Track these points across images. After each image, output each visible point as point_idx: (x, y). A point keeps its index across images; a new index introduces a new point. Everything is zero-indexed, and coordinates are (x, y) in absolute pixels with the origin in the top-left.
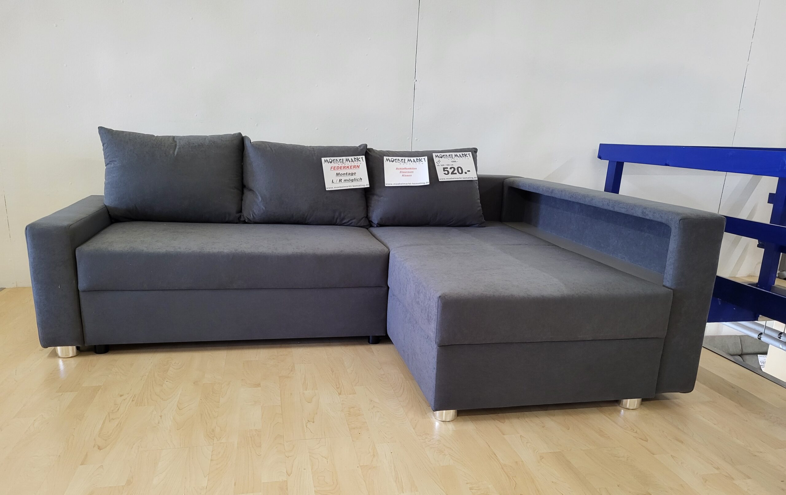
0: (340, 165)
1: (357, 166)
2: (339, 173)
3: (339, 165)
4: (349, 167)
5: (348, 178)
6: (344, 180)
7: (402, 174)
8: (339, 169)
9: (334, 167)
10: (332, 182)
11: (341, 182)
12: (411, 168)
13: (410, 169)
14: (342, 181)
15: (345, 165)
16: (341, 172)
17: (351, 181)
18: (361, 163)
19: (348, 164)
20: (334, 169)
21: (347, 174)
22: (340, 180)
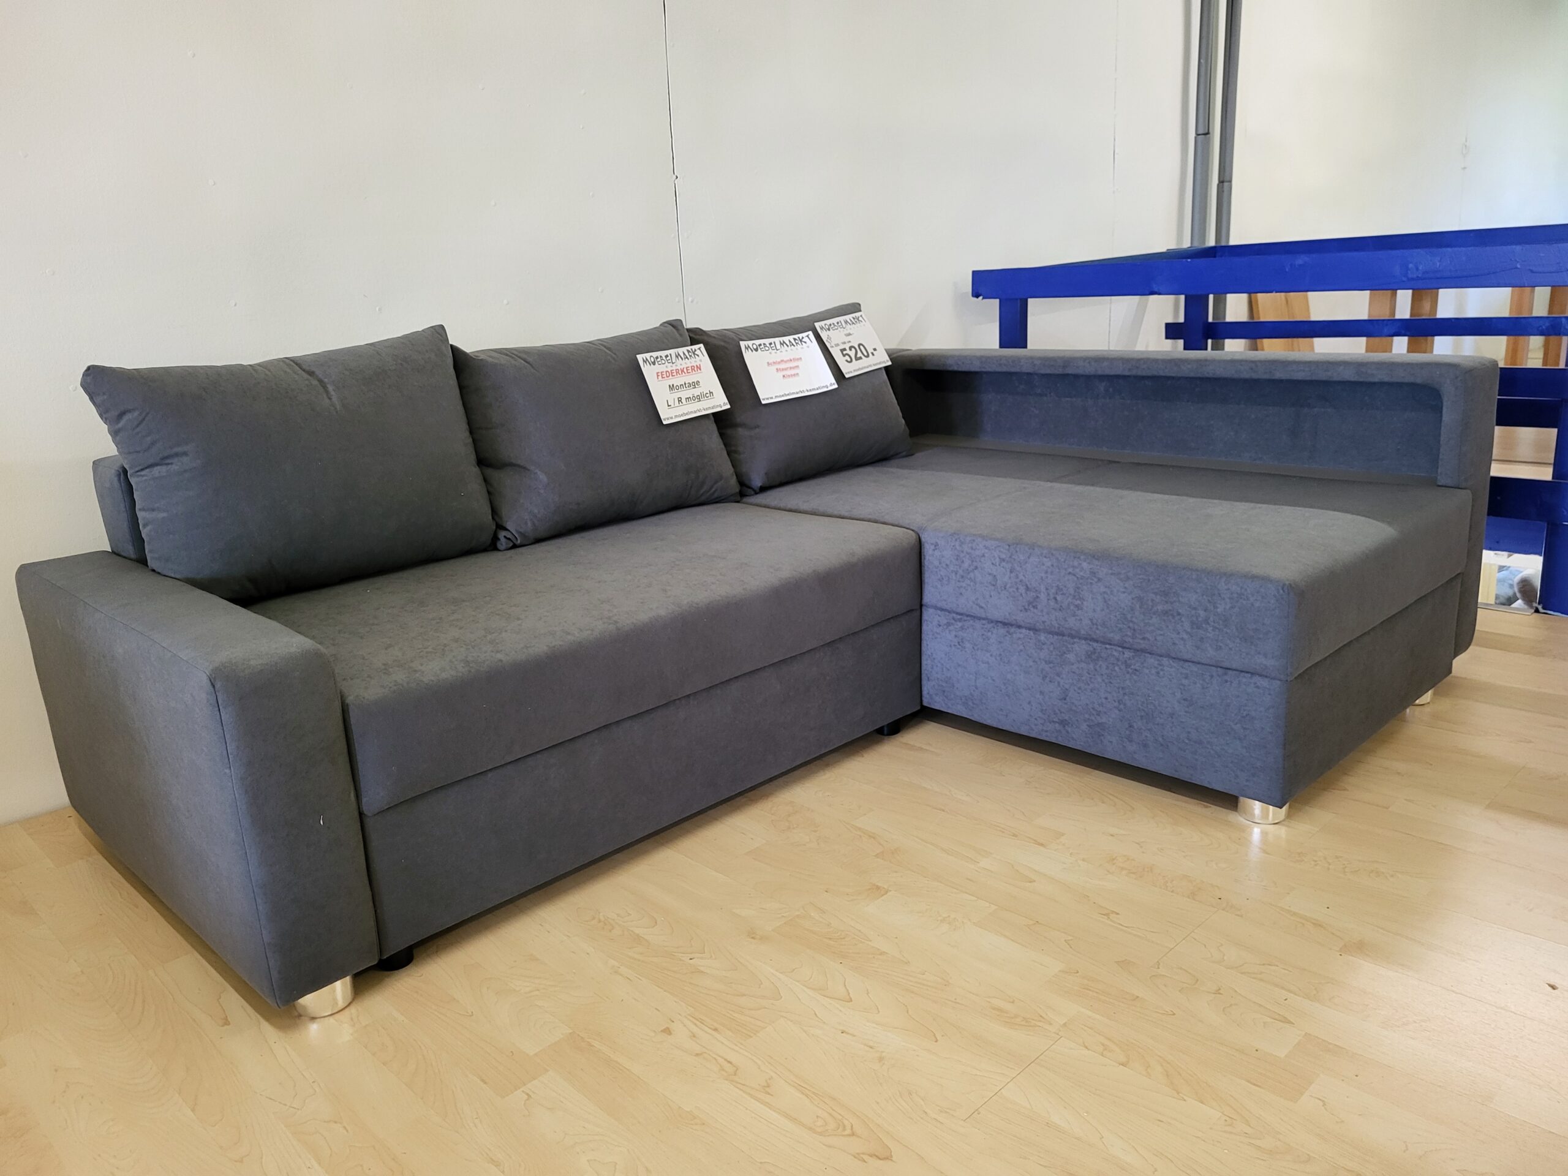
0: (669, 367)
1: (697, 366)
2: (673, 385)
3: (667, 367)
4: (685, 370)
5: (690, 393)
6: (686, 399)
7: (781, 374)
8: (671, 377)
9: (662, 372)
10: (669, 406)
11: (682, 403)
12: (792, 358)
13: (791, 360)
14: (682, 401)
15: (677, 368)
16: (677, 381)
17: (697, 400)
18: (701, 361)
19: (681, 364)
20: (663, 378)
21: (687, 386)
22: (679, 401)
